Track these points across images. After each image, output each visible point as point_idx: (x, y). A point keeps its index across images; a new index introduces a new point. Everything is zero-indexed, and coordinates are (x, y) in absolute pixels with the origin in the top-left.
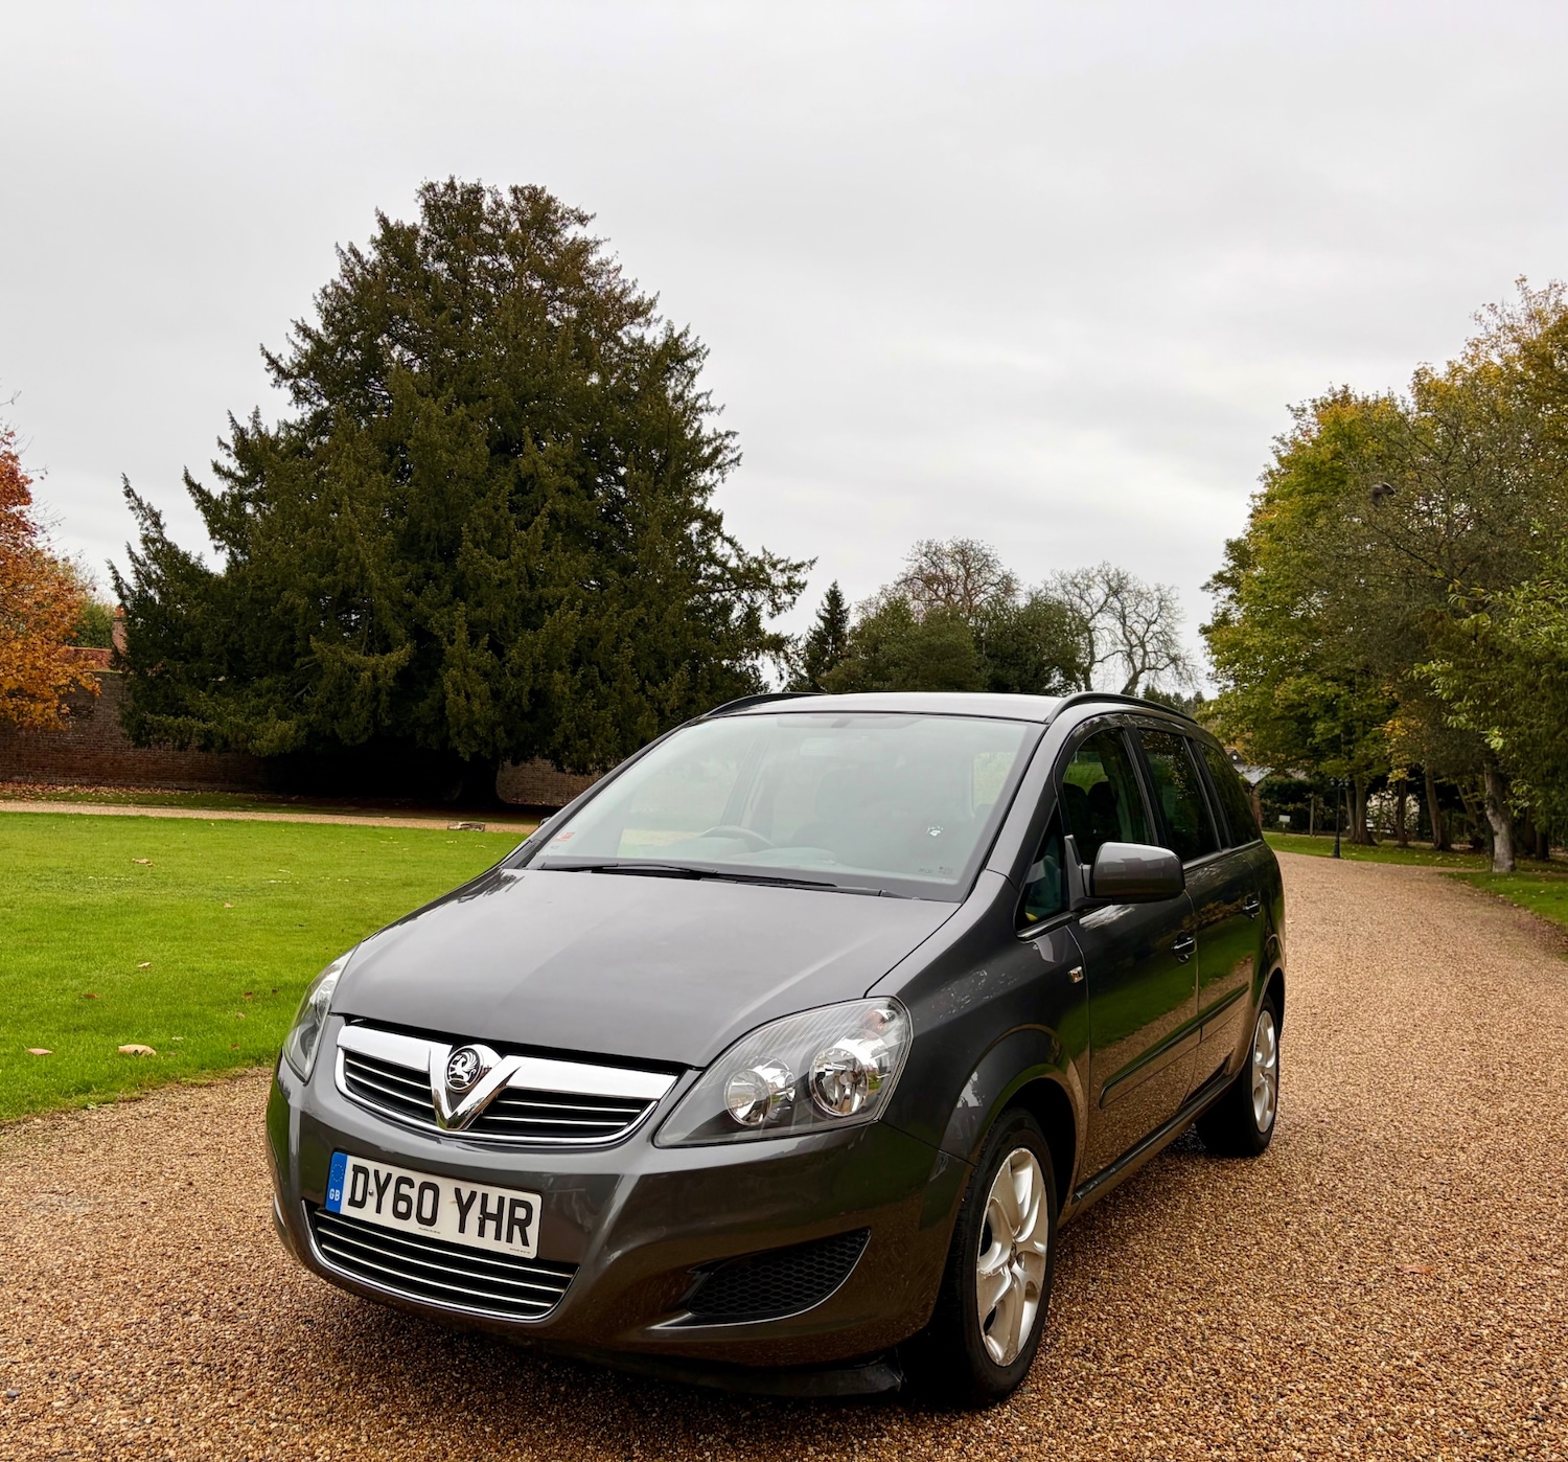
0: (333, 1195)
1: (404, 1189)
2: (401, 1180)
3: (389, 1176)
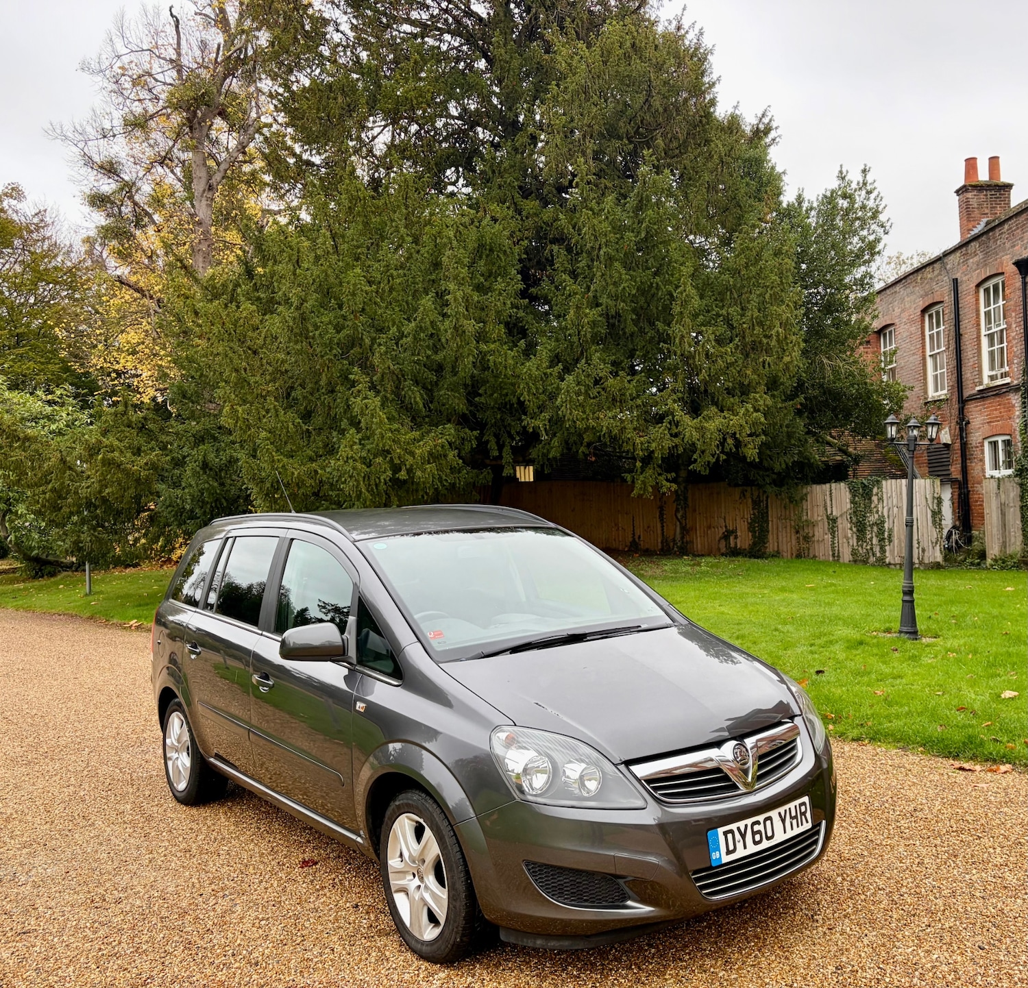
0: (715, 856)
1: (756, 828)
2: (754, 824)
3: (746, 826)
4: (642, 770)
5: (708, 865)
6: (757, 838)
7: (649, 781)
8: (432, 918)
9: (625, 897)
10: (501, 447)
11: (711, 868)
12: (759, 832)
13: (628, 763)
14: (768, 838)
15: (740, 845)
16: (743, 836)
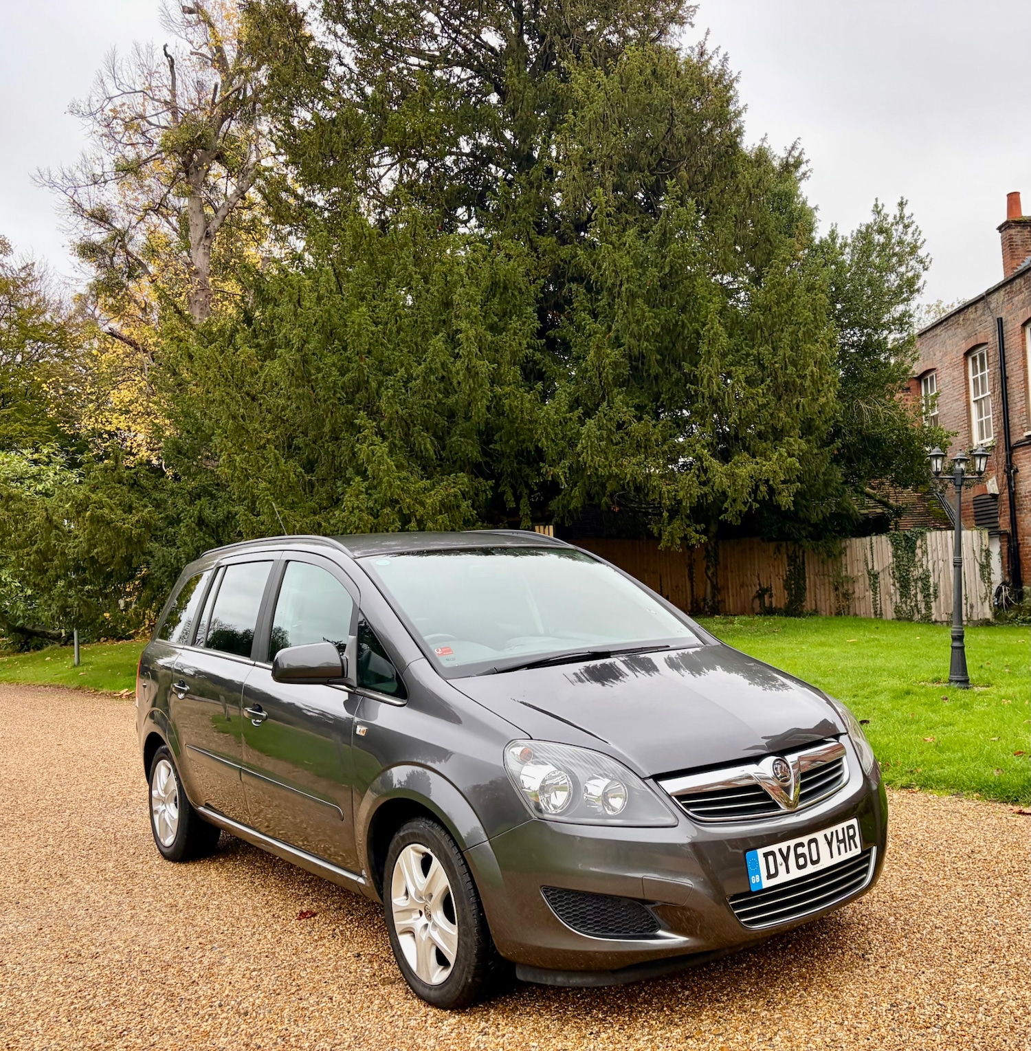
0: (754, 880)
4: (674, 786)
5: (746, 890)
6: (801, 861)
7: (681, 797)
8: (442, 960)
9: (656, 927)
10: (518, 499)
11: (750, 893)
12: (803, 855)
13: (658, 778)
14: (814, 863)
15: (782, 869)
16: (786, 859)
